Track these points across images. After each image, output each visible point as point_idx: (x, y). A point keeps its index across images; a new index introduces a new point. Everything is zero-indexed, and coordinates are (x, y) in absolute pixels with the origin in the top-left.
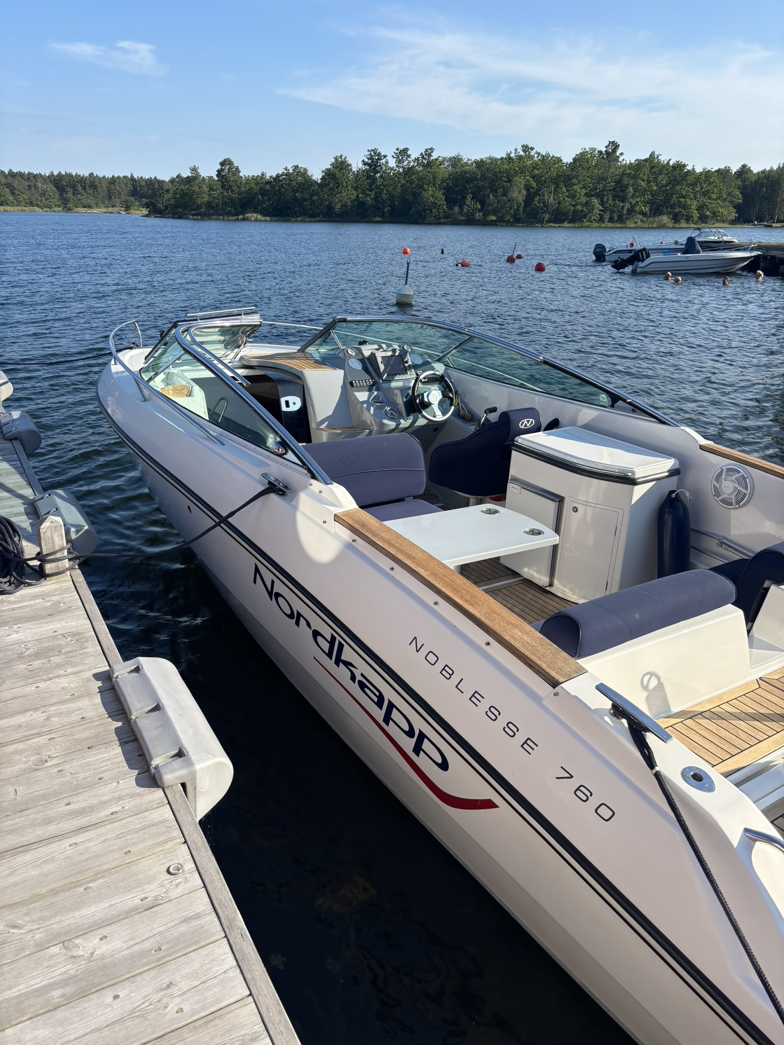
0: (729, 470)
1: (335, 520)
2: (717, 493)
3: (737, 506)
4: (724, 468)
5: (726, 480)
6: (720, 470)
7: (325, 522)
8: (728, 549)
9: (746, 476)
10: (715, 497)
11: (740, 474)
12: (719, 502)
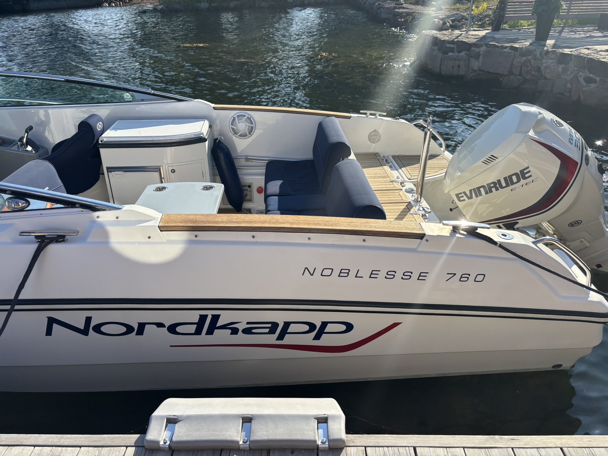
0: (238, 116)
1: (161, 231)
2: (235, 132)
3: (250, 135)
4: (235, 116)
5: (239, 123)
6: (233, 118)
7: (149, 238)
8: (253, 161)
9: (249, 117)
10: (235, 135)
11: (246, 117)
12: (238, 137)
